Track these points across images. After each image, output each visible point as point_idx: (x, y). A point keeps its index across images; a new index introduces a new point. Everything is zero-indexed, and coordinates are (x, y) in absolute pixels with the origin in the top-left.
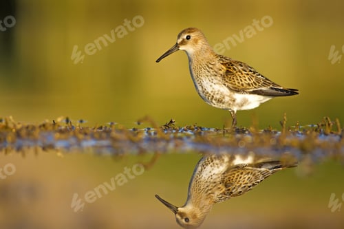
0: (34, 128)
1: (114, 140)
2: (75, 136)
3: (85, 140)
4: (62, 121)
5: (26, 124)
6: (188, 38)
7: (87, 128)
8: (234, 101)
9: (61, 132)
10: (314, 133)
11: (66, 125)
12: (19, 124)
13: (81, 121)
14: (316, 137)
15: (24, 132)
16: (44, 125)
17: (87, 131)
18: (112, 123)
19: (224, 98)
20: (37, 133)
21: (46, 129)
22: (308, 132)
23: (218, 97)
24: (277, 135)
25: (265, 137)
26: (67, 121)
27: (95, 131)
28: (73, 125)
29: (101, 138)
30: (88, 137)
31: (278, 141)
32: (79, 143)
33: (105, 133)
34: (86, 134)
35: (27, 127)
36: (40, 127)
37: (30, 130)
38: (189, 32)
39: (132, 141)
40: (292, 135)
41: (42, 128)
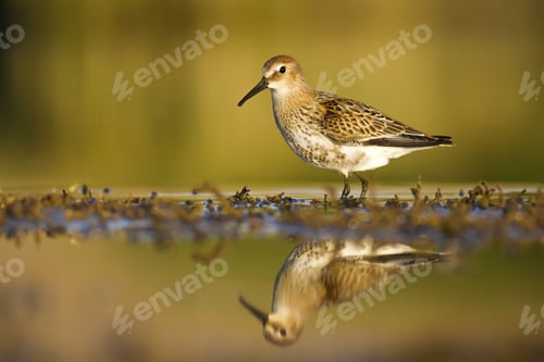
0: (33, 202)
1: (157, 219)
2: (97, 213)
3: (112, 219)
4: (76, 191)
5: (21, 197)
6: (283, 70)
7: (116, 201)
8: (343, 157)
9: (76, 207)
10: (464, 207)
11: (82, 196)
12: (10, 195)
13: (106, 191)
14: (466, 213)
15: (18, 209)
16: (49, 198)
17: (116, 207)
18: (154, 194)
19: (326, 154)
20: (38, 209)
21: (52, 203)
22: (455, 205)
23: (318, 153)
24: (408, 209)
25: (388, 214)
26: (85, 190)
27: (128, 205)
28: (93, 196)
29: (136, 216)
30: (117, 216)
31: (409, 217)
32: (103, 224)
33: (143, 208)
34: (113, 211)
35: (23, 201)
36: (43, 200)
37: (27, 205)
38: (284, 62)
39: (184, 222)
40: (430, 209)
41: (47, 202)
